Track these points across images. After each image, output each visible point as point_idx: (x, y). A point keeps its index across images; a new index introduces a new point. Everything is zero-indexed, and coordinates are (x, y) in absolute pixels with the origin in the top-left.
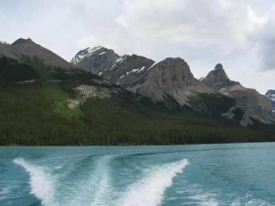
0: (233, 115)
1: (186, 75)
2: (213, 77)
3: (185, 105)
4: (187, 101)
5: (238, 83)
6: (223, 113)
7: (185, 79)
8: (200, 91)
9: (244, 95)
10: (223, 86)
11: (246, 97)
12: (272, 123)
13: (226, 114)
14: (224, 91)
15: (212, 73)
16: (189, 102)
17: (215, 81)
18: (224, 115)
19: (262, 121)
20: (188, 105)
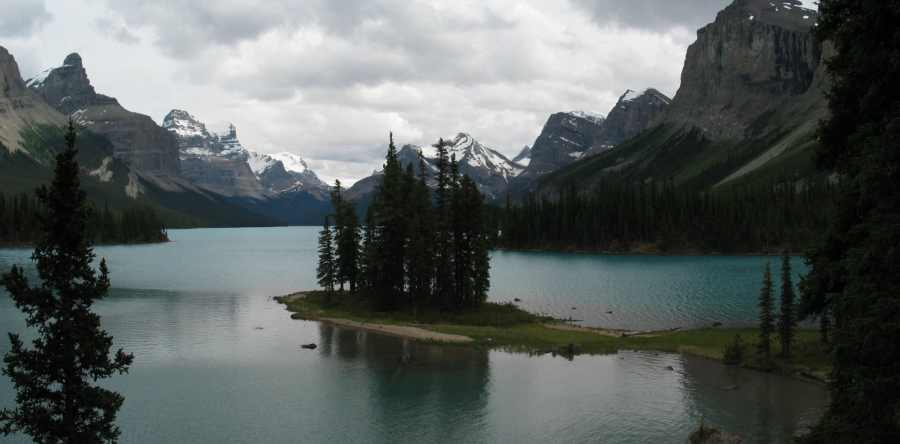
0: (110, 173)
1: (11, 84)
2: (59, 83)
3: (19, 152)
4: (19, 143)
5: (114, 101)
6: (91, 170)
7: (11, 93)
8: (43, 121)
9: (127, 129)
10: (81, 104)
11: (130, 135)
12: (180, 190)
13: (98, 171)
14: (81, 117)
15: (56, 72)
16: (24, 146)
17: (64, 91)
18: (93, 173)
19: (163, 185)
20: (24, 151)
